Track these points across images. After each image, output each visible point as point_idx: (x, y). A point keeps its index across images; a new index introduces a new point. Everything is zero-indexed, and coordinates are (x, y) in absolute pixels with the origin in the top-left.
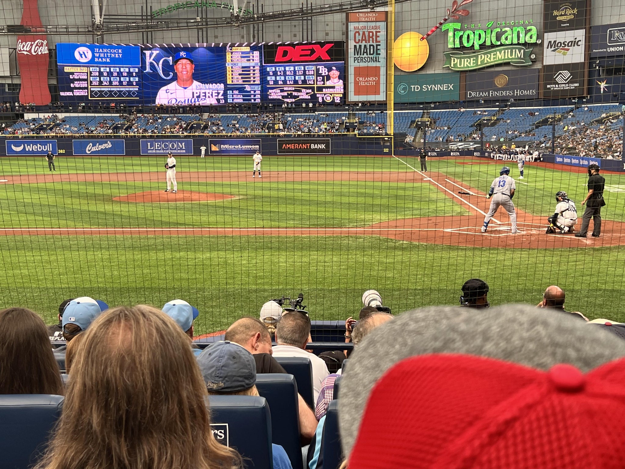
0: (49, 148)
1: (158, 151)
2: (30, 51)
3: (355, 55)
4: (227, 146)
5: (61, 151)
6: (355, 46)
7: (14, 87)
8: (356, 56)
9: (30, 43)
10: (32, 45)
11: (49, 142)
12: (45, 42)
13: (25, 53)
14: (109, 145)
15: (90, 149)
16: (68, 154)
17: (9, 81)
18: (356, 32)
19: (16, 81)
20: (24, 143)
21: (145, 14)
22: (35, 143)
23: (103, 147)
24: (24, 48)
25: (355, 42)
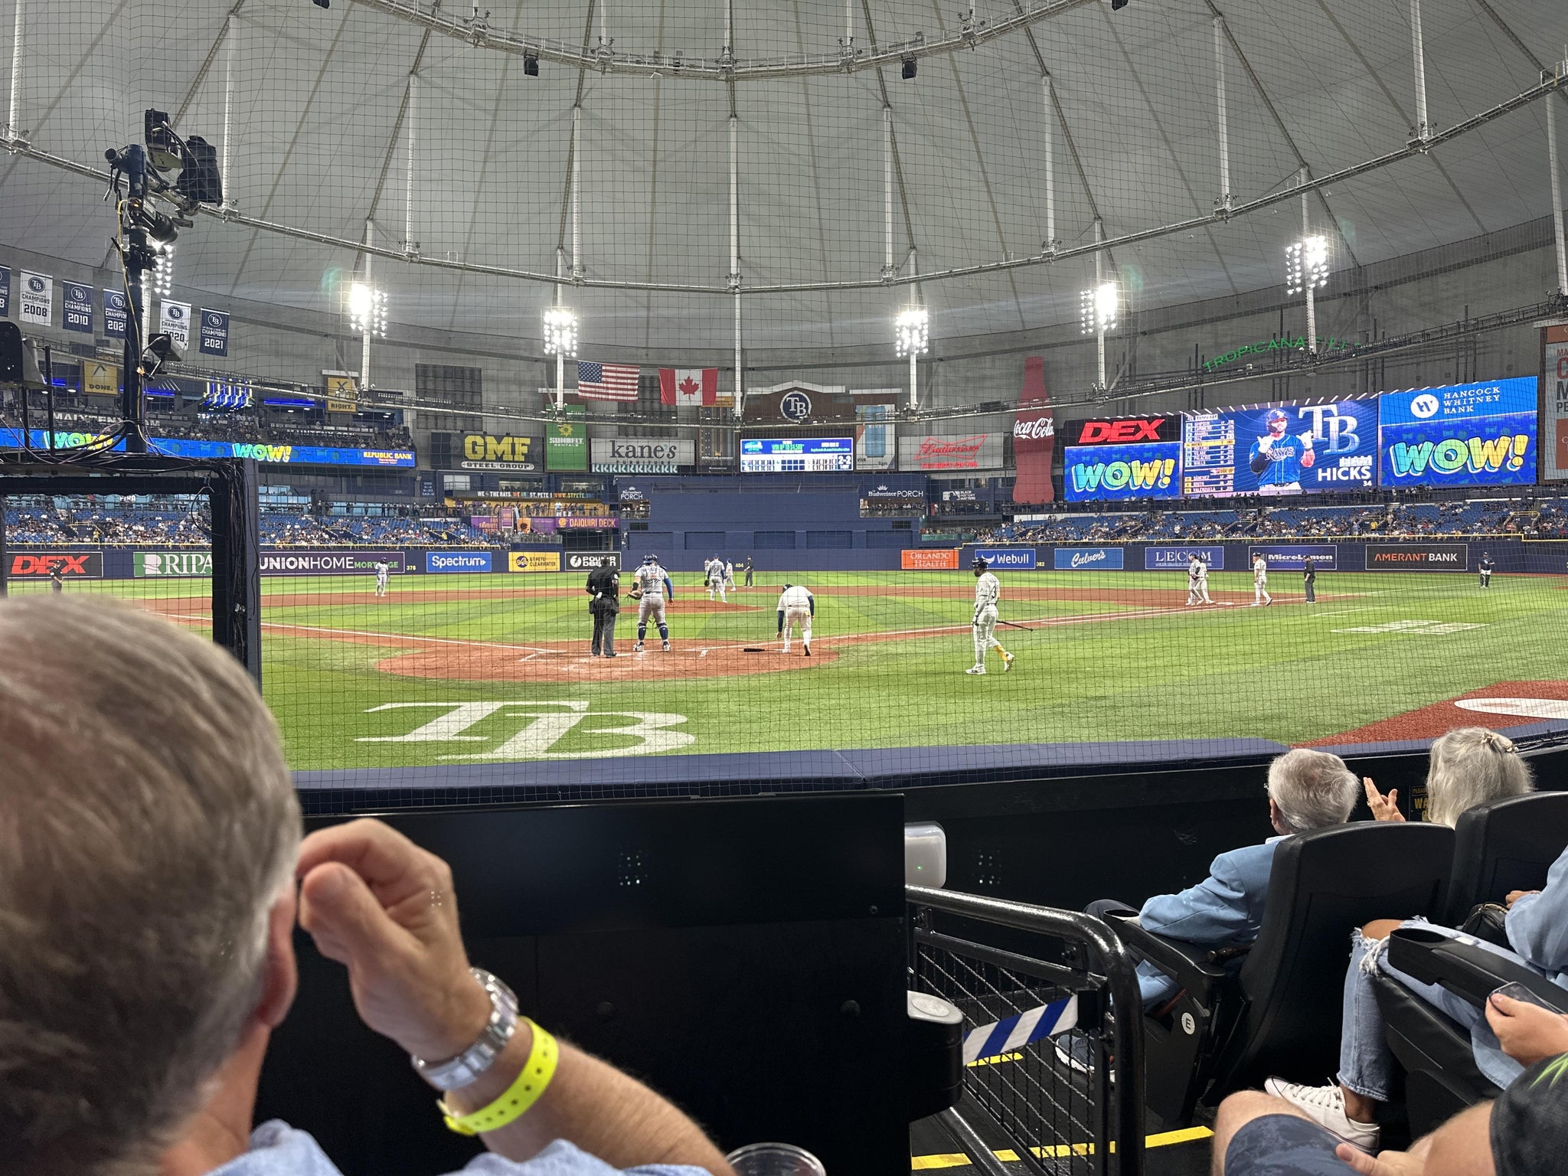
0: (1025, 558)
1: (1170, 565)
2: (1030, 434)
3: (1558, 398)
4: (1278, 557)
5: (1040, 564)
6: (1560, 384)
7: (1010, 482)
8: (1562, 401)
9: (1030, 424)
10: (1033, 426)
11: (1026, 552)
12: (1050, 421)
13: (1024, 437)
14: (1102, 556)
15: (1077, 559)
16: (1049, 567)
17: (1002, 474)
18: (1561, 360)
19: (1010, 474)
20: (995, 553)
21: (1193, 367)
22: (1009, 554)
23: (1093, 558)
24: (1023, 431)
25: (1559, 375)
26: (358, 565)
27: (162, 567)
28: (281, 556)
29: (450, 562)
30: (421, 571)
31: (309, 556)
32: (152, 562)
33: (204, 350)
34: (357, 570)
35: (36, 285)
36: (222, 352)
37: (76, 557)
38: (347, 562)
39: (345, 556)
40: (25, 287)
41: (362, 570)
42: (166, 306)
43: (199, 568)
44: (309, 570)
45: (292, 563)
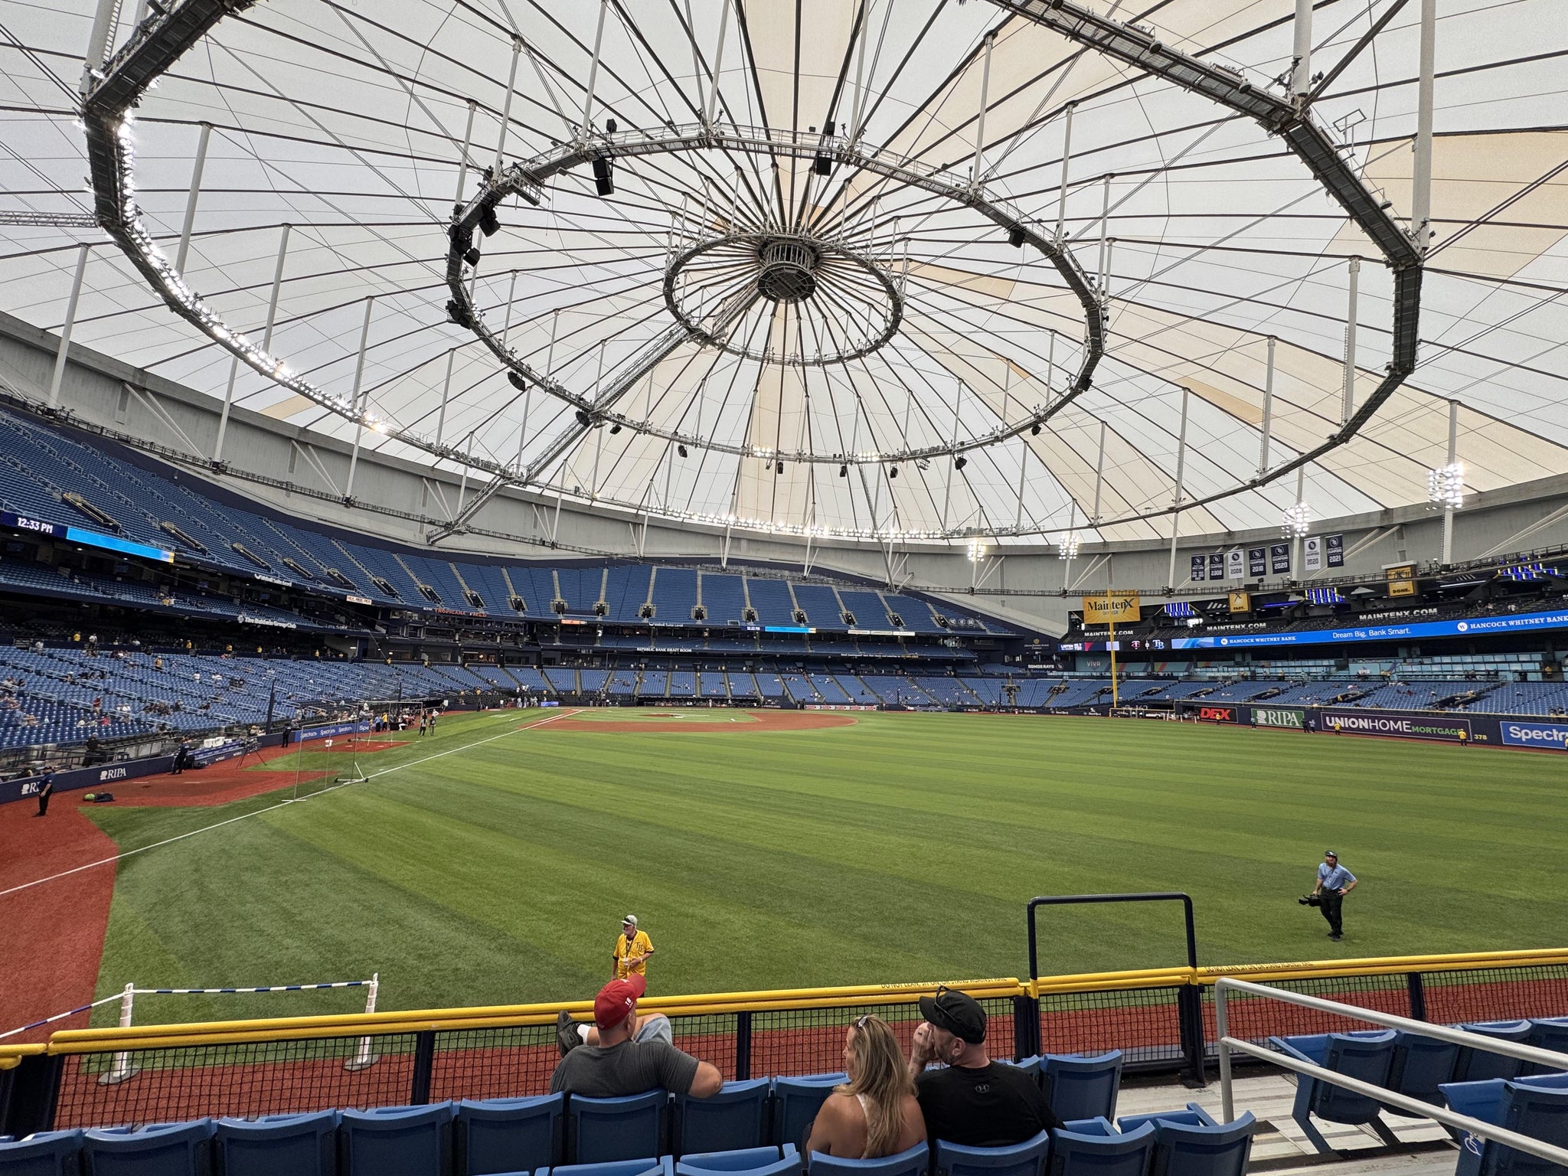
26: (1416, 729)
27: (1267, 719)
28: (1344, 716)
29: (1535, 734)
30: (1495, 741)
31: (1368, 718)
32: (1261, 716)
33: (1331, 565)
34: (1415, 733)
35: (1235, 557)
36: (1341, 564)
37: (1225, 710)
38: (1403, 726)
39: (1402, 720)
40: (1230, 561)
41: (1420, 734)
42: (1307, 543)
43: (1288, 722)
44: (1369, 730)
45: (1353, 723)
